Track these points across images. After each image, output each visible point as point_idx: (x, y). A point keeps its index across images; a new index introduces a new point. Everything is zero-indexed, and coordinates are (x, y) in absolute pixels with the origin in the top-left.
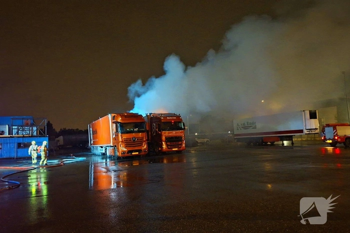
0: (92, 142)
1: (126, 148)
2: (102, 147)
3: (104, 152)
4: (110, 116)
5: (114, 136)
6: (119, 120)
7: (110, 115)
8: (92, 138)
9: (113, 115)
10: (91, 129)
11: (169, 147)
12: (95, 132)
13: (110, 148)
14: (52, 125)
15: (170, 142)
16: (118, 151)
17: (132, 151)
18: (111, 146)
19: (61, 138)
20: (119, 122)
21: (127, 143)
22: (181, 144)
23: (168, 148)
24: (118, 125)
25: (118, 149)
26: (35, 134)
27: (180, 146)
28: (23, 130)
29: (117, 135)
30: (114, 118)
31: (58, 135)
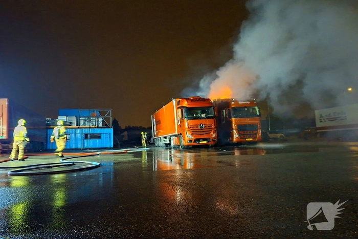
0: (156, 133)
1: (192, 136)
2: (165, 138)
3: (168, 142)
4: (174, 102)
5: (179, 123)
6: (185, 104)
7: (174, 100)
8: (155, 129)
9: (178, 100)
10: (154, 120)
11: (242, 136)
12: (158, 123)
13: (174, 137)
14: (118, 122)
15: (243, 130)
16: (184, 140)
17: (199, 140)
18: (175, 136)
19: (126, 133)
20: (184, 107)
21: (194, 130)
22: (256, 134)
23: (241, 138)
24: (184, 110)
25: (184, 137)
26: (101, 125)
27: (254, 136)
28: (90, 121)
29: (182, 122)
30: (178, 103)
31: (123, 131)
